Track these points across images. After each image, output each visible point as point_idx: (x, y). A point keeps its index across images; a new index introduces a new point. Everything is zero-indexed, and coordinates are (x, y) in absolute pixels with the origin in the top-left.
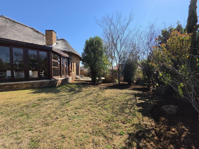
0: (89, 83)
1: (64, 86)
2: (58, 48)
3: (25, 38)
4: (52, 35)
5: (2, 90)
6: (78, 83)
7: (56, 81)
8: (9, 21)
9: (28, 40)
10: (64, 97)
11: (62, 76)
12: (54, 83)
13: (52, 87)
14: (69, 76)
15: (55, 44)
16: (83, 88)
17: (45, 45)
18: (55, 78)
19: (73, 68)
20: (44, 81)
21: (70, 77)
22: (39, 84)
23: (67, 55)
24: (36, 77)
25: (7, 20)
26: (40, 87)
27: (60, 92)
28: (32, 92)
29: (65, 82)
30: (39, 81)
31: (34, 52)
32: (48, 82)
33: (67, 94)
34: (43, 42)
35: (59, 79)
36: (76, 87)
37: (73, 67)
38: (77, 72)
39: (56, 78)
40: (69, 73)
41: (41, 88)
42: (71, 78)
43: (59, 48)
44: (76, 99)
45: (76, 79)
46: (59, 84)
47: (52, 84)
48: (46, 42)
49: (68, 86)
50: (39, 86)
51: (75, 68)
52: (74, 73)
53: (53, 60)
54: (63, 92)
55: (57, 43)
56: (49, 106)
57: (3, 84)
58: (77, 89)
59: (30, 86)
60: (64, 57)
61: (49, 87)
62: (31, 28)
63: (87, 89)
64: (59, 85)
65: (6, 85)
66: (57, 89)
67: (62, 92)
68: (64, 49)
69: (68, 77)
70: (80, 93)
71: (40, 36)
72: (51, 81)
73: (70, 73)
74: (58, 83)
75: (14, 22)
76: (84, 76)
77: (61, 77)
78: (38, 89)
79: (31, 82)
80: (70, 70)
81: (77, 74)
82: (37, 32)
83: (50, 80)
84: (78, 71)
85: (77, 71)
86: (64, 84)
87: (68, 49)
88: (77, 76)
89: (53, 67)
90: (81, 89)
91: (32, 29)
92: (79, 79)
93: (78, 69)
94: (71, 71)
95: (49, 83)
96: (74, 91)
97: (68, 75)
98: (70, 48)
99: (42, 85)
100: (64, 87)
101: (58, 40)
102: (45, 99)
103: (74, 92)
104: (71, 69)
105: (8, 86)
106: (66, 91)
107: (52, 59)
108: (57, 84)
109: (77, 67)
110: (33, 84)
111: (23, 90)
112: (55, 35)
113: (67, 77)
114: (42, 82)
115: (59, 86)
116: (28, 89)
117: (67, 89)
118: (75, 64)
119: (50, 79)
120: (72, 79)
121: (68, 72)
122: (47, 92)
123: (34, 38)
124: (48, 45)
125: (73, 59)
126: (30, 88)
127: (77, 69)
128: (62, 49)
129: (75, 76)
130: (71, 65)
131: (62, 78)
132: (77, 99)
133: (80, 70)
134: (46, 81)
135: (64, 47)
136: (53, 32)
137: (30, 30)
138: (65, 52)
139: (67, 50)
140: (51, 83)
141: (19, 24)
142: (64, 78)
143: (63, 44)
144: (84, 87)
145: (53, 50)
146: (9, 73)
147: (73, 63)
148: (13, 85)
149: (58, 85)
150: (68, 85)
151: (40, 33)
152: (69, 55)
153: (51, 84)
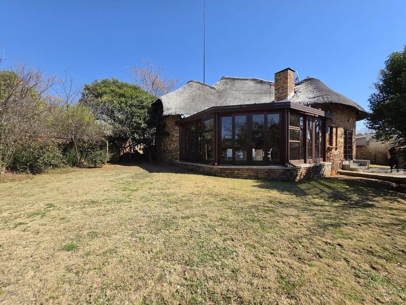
0: (394, 185)
1: (313, 183)
2: (298, 100)
3: (245, 98)
4: (287, 78)
5: (224, 175)
6: (353, 180)
7: (296, 169)
8: (228, 82)
9: (249, 100)
10: (319, 208)
11: (308, 160)
12: (291, 174)
13: (288, 181)
14: (324, 160)
15: (292, 94)
16: (375, 197)
17: (274, 102)
18: (293, 164)
19: (336, 142)
20: (273, 167)
21: (326, 163)
22: (266, 172)
23: (320, 113)
24: (260, 160)
25: (227, 80)
26: (266, 179)
27: (308, 195)
28: (257, 184)
29: (315, 173)
30: (266, 167)
31: (258, 119)
32: (280, 170)
33: (327, 203)
34: (270, 97)
35: (303, 166)
36: (349, 191)
37: (334, 137)
38: (345, 152)
39: (295, 162)
40: (324, 153)
41: (269, 181)
42: (330, 167)
43: (301, 101)
44: (360, 225)
45: (342, 169)
46: (302, 177)
47: (288, 176)
48: (276, 94)
49: (323, 184)
50: (265, 176)
51: (341, 140)
52: (338, 152)
53: (291, 127)
54: (314, 196)
55: (295, 92)
56: (293, 219)
57: (225, 167)
58: (355, 197)
59: (253, 174)
60: (313, 118)
61: (283, 180)
62: (252, 80)
63: (396, 205)
64: (300, 178)
65: (228, 169)
66: (299, 187)
67: (311, 195)
68: (312, 101)
69: (322, 162)
70: (368, 210)
71: (266, 87)
72: (287, 168)
73: (328, 155)
74: (299, 175)
75: (234, 79)
76: (372, 163)
77: (305, 162)
78: (266, 182)
79: (255, 167)
80: (328, 145)
81: (346, 158)
82: (261, 82)
83: (283, 168)
84: (351, 147)
85: (345, 147)
86: (312, 179)
87: (323, 98)
88: (346, 163)
89: (290, 141)
90: (368, 200)
91: (254, 80)
92: (352, 169)
93: (351, 143)
94: (330, 149)
95: (282, 172)
96: (347, 201)
97: (322, 159)
98: (329, 92)
99: (270, 175)
100: (315, 187)
101: (298, 84)
102: (281, 203)
103: (346, 203)
104: (331, 144)
105: (229, 171)
106: (322, 197)
107: (289, 126)
108: (297, 175)
109: (345, 139)
110: (257, 171)
111: (245, 179)
112: (292, 77)
113: (319, 162)
114: (270, 170)
115: (301, 181)
116: (251, 179)
117: (322, 191)
118: (341, 131)
119: (285, 166)
120: (333, 168)
121: (321, 150)
122: (282, 190)
123: (257, 94)
124: (278, 100)
125: (336, 117)
126: (253, 178)
127: (345, 142)
128: (307, 101)
129: (340, 162)
130: (329, 133)
131: (308, 165)
132: (365, 226)
133: (357, 147)
134: (276, 167)
135: (311, 95)
136: (289, 71)
137: (251, 83)
138: (315, 105)
139: (321, 100)
140: (287, 172)
141: (239, 79)
142: (312, 165)
143: (311, 88)
144: (378, 195)
145: (291, 107)
146: (230, 152)
147: (334, 130)
148: (234, 169)
149: (298, 178)
150: (322, 182)
151: (265, 83)
152: (326, 111)
153: (286, 175)
